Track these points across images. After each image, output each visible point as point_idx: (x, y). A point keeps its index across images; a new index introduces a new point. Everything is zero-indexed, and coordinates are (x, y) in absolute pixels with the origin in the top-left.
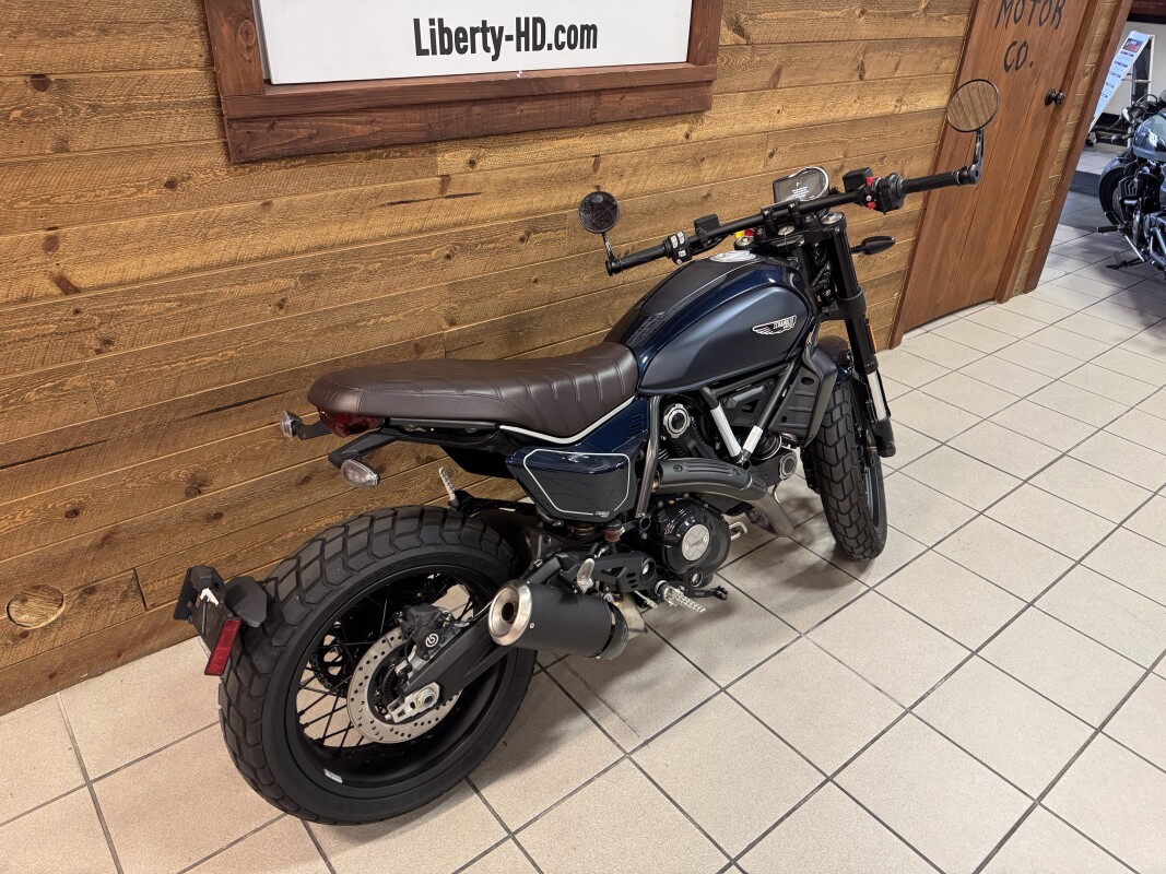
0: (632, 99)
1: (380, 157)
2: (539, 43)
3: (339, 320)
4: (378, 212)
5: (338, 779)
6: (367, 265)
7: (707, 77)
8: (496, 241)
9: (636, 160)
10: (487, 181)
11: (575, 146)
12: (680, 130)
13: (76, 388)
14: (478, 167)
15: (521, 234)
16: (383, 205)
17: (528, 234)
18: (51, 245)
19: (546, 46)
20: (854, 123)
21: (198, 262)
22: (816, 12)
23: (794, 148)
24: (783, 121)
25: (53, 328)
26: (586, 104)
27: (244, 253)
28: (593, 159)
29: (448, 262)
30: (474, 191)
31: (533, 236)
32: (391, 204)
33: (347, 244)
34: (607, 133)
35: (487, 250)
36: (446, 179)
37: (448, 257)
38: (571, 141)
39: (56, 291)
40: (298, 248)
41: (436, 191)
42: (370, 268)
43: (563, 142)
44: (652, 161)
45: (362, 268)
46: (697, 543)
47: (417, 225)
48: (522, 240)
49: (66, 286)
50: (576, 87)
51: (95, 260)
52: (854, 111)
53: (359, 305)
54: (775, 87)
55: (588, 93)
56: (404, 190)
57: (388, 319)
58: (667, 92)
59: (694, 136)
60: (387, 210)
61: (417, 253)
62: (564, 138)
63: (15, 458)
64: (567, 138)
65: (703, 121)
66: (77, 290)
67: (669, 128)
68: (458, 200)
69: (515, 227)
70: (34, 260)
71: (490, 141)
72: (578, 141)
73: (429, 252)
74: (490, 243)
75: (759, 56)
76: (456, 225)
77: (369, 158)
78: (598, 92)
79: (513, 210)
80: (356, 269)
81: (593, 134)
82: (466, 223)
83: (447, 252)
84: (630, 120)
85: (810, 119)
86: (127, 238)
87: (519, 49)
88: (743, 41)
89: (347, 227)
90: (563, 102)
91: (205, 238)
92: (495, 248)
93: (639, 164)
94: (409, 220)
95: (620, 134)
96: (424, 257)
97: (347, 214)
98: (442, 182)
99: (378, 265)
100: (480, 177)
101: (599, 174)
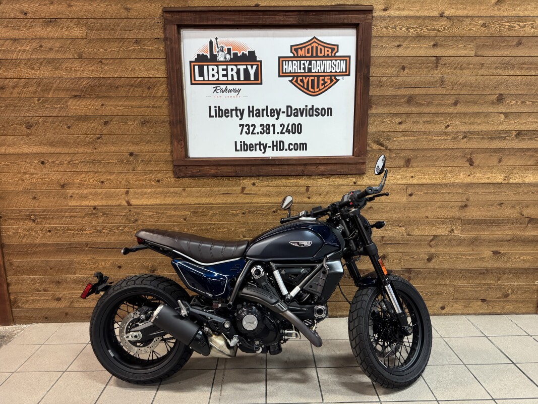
0: (322, 168)
1: (221, 180)
2: (282, 148)
3: (203, 228)
4: (219, 196)
5: (112, 355)
6: (214, 212)
7: (361, 161)
8: (263, 211)
9: (327, 190)
10: (260, 190)
11: (297, 182)
12: (351, 180)
13: (126, 231)
14: (256, 186)
15: (274, 210)
16: (221, 194)
17: (277, 210)
18: (127, 193)
19: (285, 150)
20: (470, 185)
21: (163, 203)
22: (430, 137)
23: (427, 193)
24: (416, 181)
25: (124, 214)
26: (300, 168)
27: (176, 202)
28: (306, 188)
29: (243, 215)
30: (254, 193)
31: (279, 211)
32: (224, 194)
33: (208, 204)
34: (313, 179)
35: (259, 213)
36: (243, 188)
37: (244, 213)
38: (295, 181)
39: (126, 204)
40: (192, 203)
41: (239, 192)
43: (291, 181)
44: (336, 191)
45: (212, 212)
46: (250, 323)
47: (232, 202)
48: (274, 212)
49: (129, 204)
50: (294, 162)
51: (137, 198)
52: (468, 180)
53: (210, 224)
54: (408, 166)
55: (300, 164)
56: (228, 190)
57: (221, 230)
58: (340, 166)
59: (359, 183)
60: (222, 196)
61: (232, 210)
62: (292, 179)
63: (109, 247)
65: (363, 178)
66: (131, 205)
67: (344, 179)
68: (248, 195)
69: (272, 207)
70: (123, 196)
71: (261, 178)
72: (298, 180)
73: (236, 211)
74: (260, 211)
75: (395, 154)
76: (247, 203)
77: (216, 180)
78: (305, 164)
79: (270, 201)
80: (210, 212)
81: (305, 179)
82: (251, 203)
84: (322, 175)
85: (435, 181)
86: (145, 193)
87: (273, 150)
88: (384, 148)
89: (208, 199)
90: (289, 167)
91: (165, 196)
93: (329, 191)
94: (230, 200)
95: (318, 180)
96: (234, 212)
97: (208, 195)
98: (242, 189)
99: (218, 212)
100: (257, 189)
101: (309, 193)
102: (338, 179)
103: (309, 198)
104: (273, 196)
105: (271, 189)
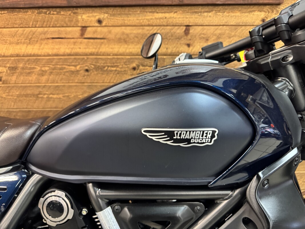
1: (45, 13)
3: (29, 92)
4: (46, 41)
6: (41, 67)
8: (117, 66)
9: (218, 32)
10: (110, 32)
11: (170, 18)
14: (104, 24)
15: (134, 65)
16: (48, 39)
17: (138, 66)
28: (184, 28)
29: (86, 73)
30: (102, 37)
31: (141, 67)
32: (53, 38)
33: (30, 56)
34: (196, 12)
35: (111, 71)
36: (84, 28)
37: (87, 70)
38: (167, 15)
40: (6, 54)
41: (78, 34)
42: (43, 69)
43: (160, 15)
44: (233, 34)
45: (39, 68)
47: (68, 51)
48: (134, 69)
53: (39, 87)
56: (59, 32)
57: (55, 96)
60: (51, 41)
61: (69, 66)
62: (162, 13)
64: (165, 12)
65: (278, 11)
67: (247, 14)
68: (92, 41)
69: (130, 61)
71: (110, 10)
72: (172, 15)
73: (75, 66)
74: (112, 67)
76: (91, 54)
77: (39, 13)
79: (128, 51)
80: (35, 68)
81: (184, 12)
82: (97, 54)
83: (86, 68)
89: (30, 47)
92: (116, 70)
93: (220, 34)
94: (64, 48)
95: (206, 14)
96: (73, 68)
97: (30, 40)
98: (82, 30)
99: (47, 68)
100: (105, 30)
101: (189, 37)
102: (238, 14)
103: (189, 45)
104: (132, 43)
105: (127, 30)
